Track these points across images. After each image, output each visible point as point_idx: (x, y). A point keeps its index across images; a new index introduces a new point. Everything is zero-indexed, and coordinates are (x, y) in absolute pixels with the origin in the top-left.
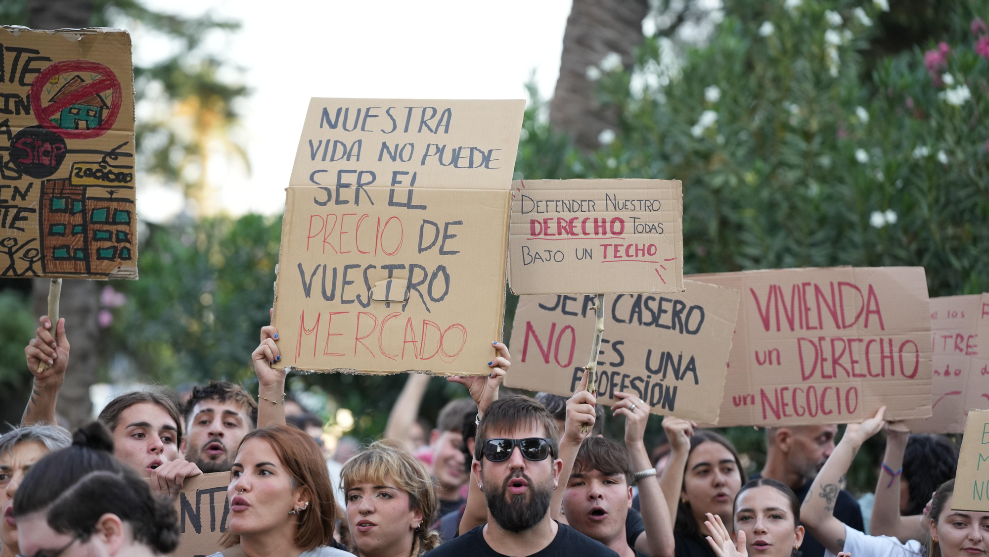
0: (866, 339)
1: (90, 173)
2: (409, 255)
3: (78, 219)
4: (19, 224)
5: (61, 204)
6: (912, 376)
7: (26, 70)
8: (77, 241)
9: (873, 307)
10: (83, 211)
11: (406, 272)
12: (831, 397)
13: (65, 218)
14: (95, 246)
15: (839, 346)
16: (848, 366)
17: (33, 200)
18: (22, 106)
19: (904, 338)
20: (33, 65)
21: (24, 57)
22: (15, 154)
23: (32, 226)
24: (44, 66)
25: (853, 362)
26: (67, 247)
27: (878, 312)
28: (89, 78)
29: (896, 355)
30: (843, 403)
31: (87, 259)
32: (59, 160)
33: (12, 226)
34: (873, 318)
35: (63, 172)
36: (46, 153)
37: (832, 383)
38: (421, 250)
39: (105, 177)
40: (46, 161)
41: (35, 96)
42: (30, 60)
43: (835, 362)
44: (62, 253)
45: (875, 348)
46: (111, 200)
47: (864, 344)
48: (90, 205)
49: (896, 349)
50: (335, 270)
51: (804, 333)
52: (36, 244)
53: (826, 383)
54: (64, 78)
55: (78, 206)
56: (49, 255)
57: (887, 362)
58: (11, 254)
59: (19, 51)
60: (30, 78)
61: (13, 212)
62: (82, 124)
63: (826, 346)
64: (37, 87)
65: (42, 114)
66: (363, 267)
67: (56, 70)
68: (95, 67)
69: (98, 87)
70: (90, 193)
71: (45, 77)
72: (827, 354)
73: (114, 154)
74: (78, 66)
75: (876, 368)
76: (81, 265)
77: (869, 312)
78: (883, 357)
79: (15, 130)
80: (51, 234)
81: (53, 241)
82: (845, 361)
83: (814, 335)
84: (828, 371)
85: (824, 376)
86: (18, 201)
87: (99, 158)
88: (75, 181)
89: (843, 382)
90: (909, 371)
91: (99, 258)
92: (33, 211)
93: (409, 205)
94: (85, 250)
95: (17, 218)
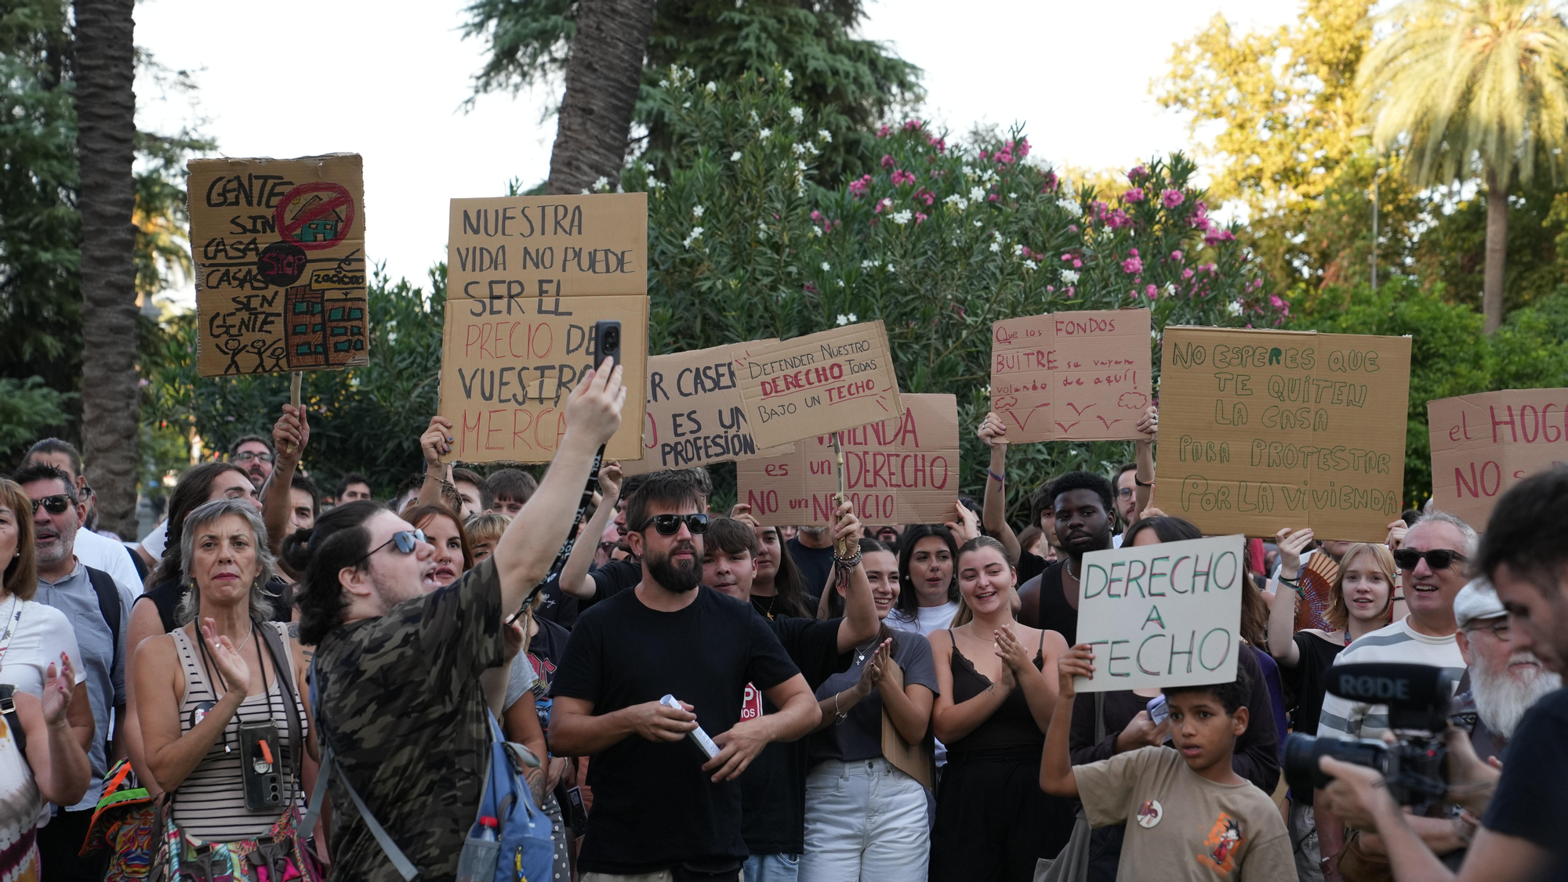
0: (903, 454)
1: (327, 279)
2: (558, 357)
3: (318, 319)
4: (267, 327)
5: (303, 307)
6: (941, 487)
7: (272, 194)
8: (318, 338)
9: (909, 427)
10: (322, 312)
11: (556, 372)
12: (871, 502)
13: (307, 319)
14: (332, 340)
15: (880, 459)
16: (887, 477)
17: (279, 306)
18: (268, 225)
19: (935, 454)
20: (278, 189)
21: (270, 183)
22: (262, 266)
23: (278, 328)
24: (287, 189)
25: (891, 474)
26: (309, 344)
27: (914, 432)
28: (326, 196)
29: (928, 469)
30: (881, 508)
31: (326, 353)
32: (301, 269)
33: (261, 330)
34: (910, 437)
35: (303, 280)
36: (289, 265)
37: (873, 492)
38: (569, 352)
39: (341, 281)
40: (289, 271)
41: (279, 216)
42: (275, 185)
43: (876, 473)
44: (305, 349)
45: (910, 462)
46: (346, 300)
47: (900, 459)
48: (328, 305)
49: (928, 464)
50: (492, 373)
51: (852, 448)
52: (282, 344)
53: (868, 491)
54: (304, 199)
55: (318, 308)
56: (293, 351)
57: (920, 474)
58: (260, 354)
59: (266, 178)
60: (275, 201)
61: (261, 317)
62: (320, 237)
63: (869, 459)
64: (281, 209)
65: (285, 231)
66: (518, 369)
67: (298, 192)
68: (331, 187)
69: (333, 204)
70: (328, 295)
71: (288, 198)
72: (870, 467)
73: (348, 260)
74: (317, 187)
75: (910, 480)
76: (321, 358)
77: (906, 431)
78: (916, 471)
79: (262, 247)
80: (295, 333)
81: (297, 340)
82: (884, 473)
83: (859, 450)
84: (870, 481)
85: (866, 486)
86: (266, 308)
87: (335, 265)
88: (315, 286)
89: (882, 491)
90: (938, 483)
91: (337, 351)
92: (279, 315)
93: (556, 312)
94: (324, 345)
95: (265, 322)
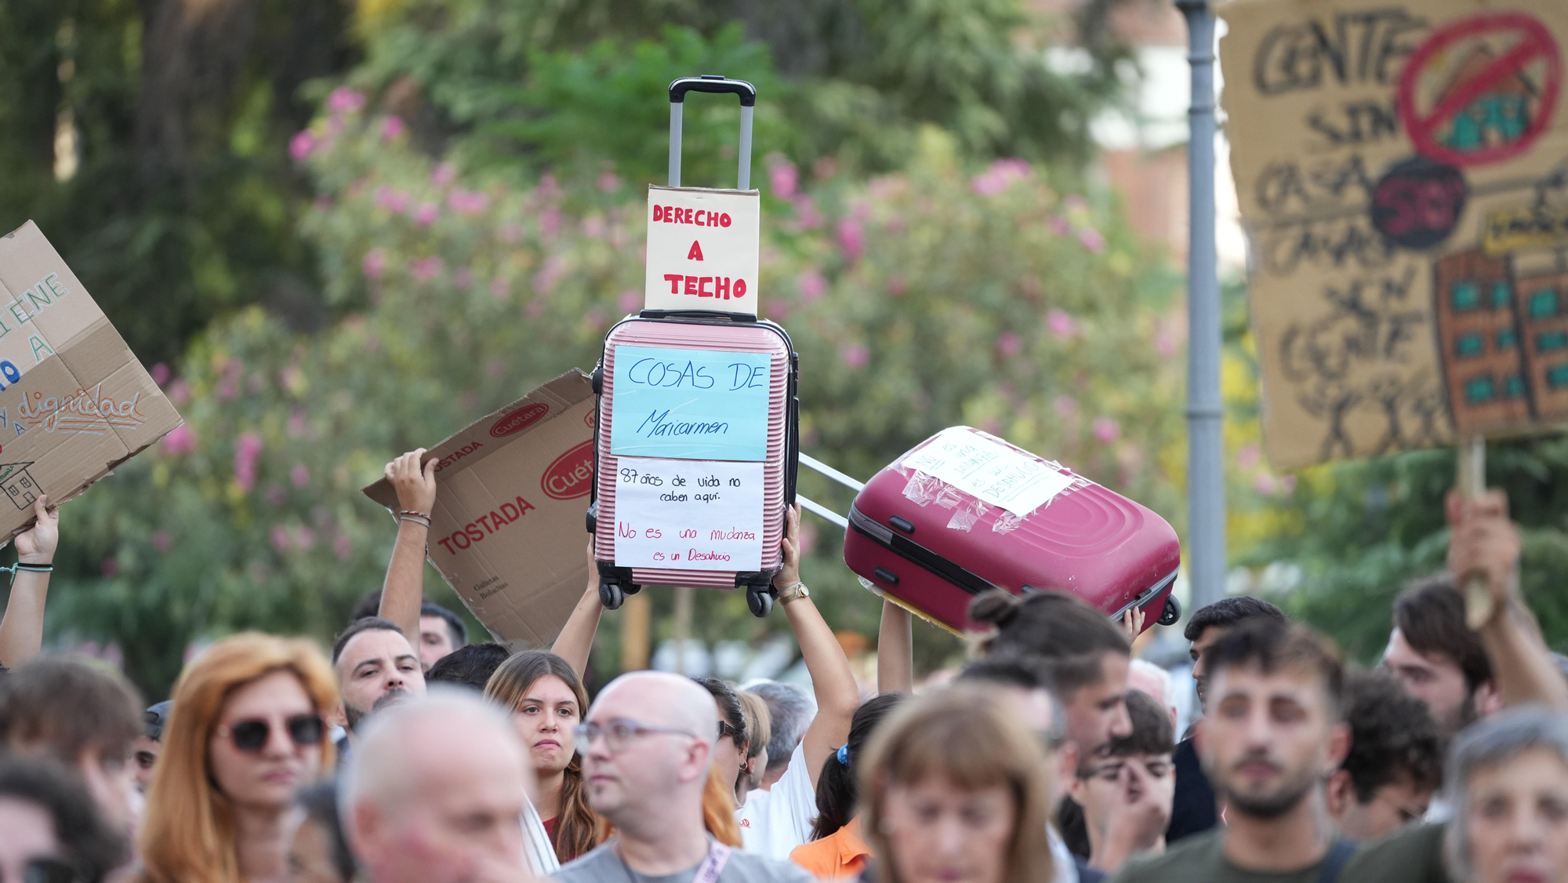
1: (1517, 226)
3: (1503, 319)
4: (1399, 347)
5: (1472, 294)
7: (1388, 50)
8: (1506, 362)
10: (1513, 302)
13: (1480, 321)
14: (1539, 366)
17: (1420, 296)
18: (1382, 122)
20: (1399, 40)
21: (1381, 28)
22: (1380, 217)
23: (1421, 348)
24: (1414, 38)
26: (1489, 377)
28: (1499, 42)
31: (1528, 391)
32: (1456, 208)
33: (1389, 351)
35: (1468, 232)
36: (1434, 203)
40: (1434, 218)
41: (1404, 100)
42: (1392, 32)
44: (1480, 389)
48: (1523, 287)
52: (1433, 382)
54: (1454, 55)
55: (1502, 294)
56: (1460, 397)
58: (1390, 406)
59: (1369, 19)
60: (1394, 66)
61: (1384, 329)
62: (1494, 136)
64: (1408, 80)
65: (1419, 130)
67: (1440, 41)
68: (1509, 21)
69: (1516, 59)
70: (1520, 265)
71: (1419, 58)
73: (1556, 182)
74: (1478, 25)
76: (1520, 405)
79: (1376, 170)
80: (1460, 354)
81: (1462, 370)
86: (1395, 305)
87: (1528, 195)
88: (1493, 246)
91: (1552, 386)
92: (1417, 318)
94: (1524, 375)
95: (1395, 335)
